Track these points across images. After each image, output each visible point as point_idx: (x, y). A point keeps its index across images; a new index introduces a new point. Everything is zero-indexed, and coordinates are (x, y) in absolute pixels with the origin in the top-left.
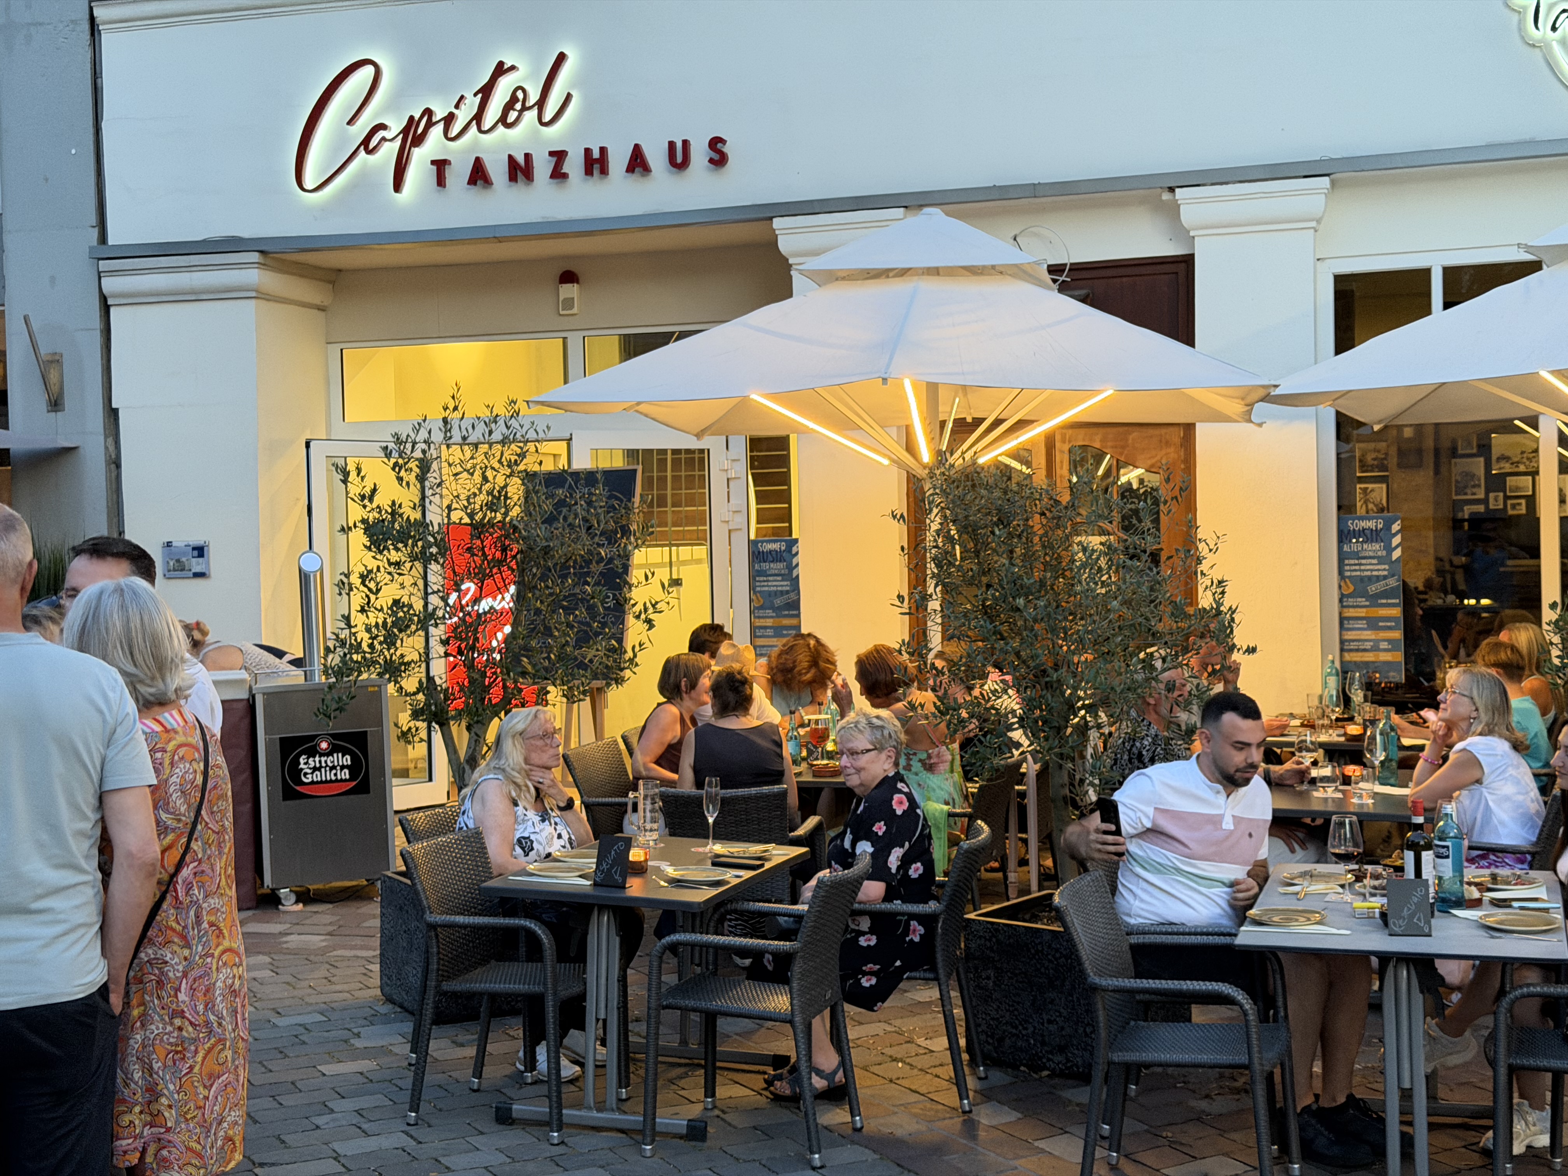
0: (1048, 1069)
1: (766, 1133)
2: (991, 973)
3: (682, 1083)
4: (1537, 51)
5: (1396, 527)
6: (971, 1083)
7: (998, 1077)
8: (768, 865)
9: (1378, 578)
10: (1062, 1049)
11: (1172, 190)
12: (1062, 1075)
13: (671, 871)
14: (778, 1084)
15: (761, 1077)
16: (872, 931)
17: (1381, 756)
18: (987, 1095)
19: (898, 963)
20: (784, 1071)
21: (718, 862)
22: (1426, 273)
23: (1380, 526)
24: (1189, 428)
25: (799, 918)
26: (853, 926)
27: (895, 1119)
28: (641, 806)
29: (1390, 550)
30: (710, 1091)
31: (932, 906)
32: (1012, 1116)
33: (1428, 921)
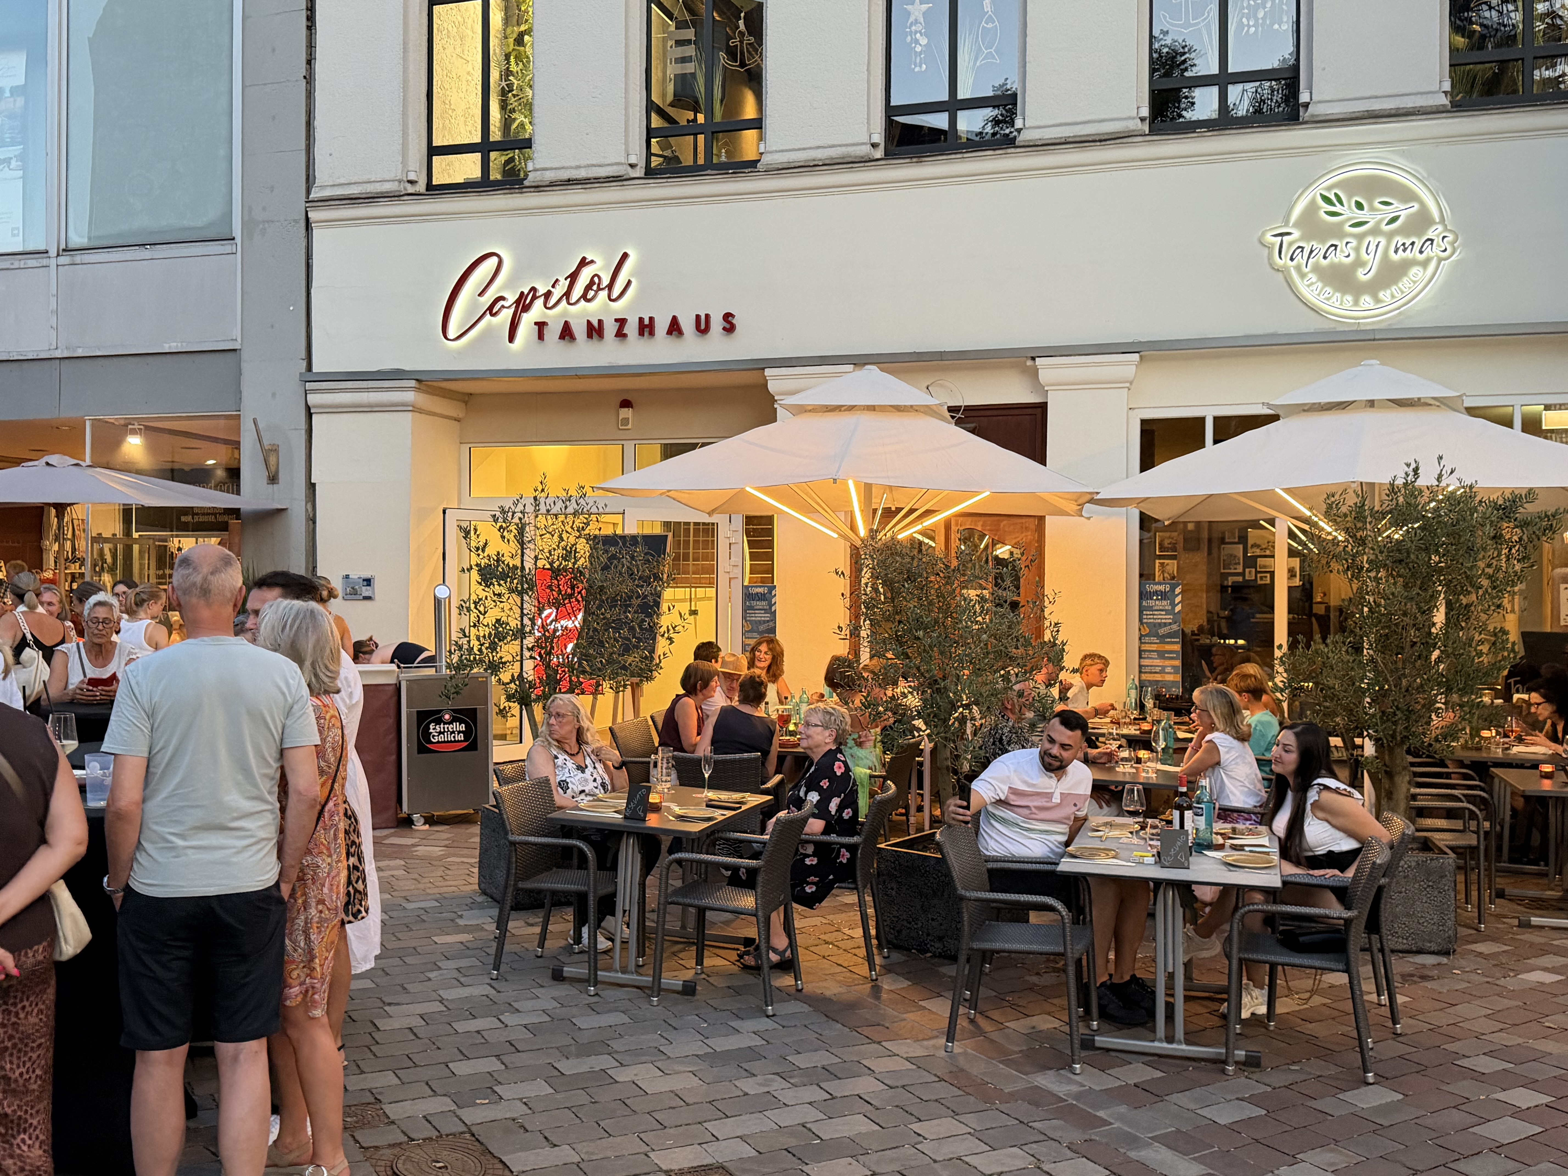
0: (931, 952)
1: (737, 991)
2: (894, 885)
3: (681, 955)
4: (1280, 274)
5: (1178, 590)
6: (878, 960)
7: (896, 956)
8: (744, 808)
9: (1165, 624)
10: (940, 939)
11: (1033, 359)
12: (940, 956)
13: (677, 810)
14: (746, 957)
15: (735, 952)
16: (814, 855)
17: (1162, 744)
18: (888, 969)
19: (831, 877)
20: (751, 949)
21: (710, 805)
22: (1202, 420)
23: (1168, 589)
24: (1042, 519)
25: (764, 843)
26: (802, 851)
27: (824, 984)
28: (659, 765)
29: (1174, 605)
30: (700, 961)
31: (855, 839)
32: (905, 984)
33: (1187, 858)
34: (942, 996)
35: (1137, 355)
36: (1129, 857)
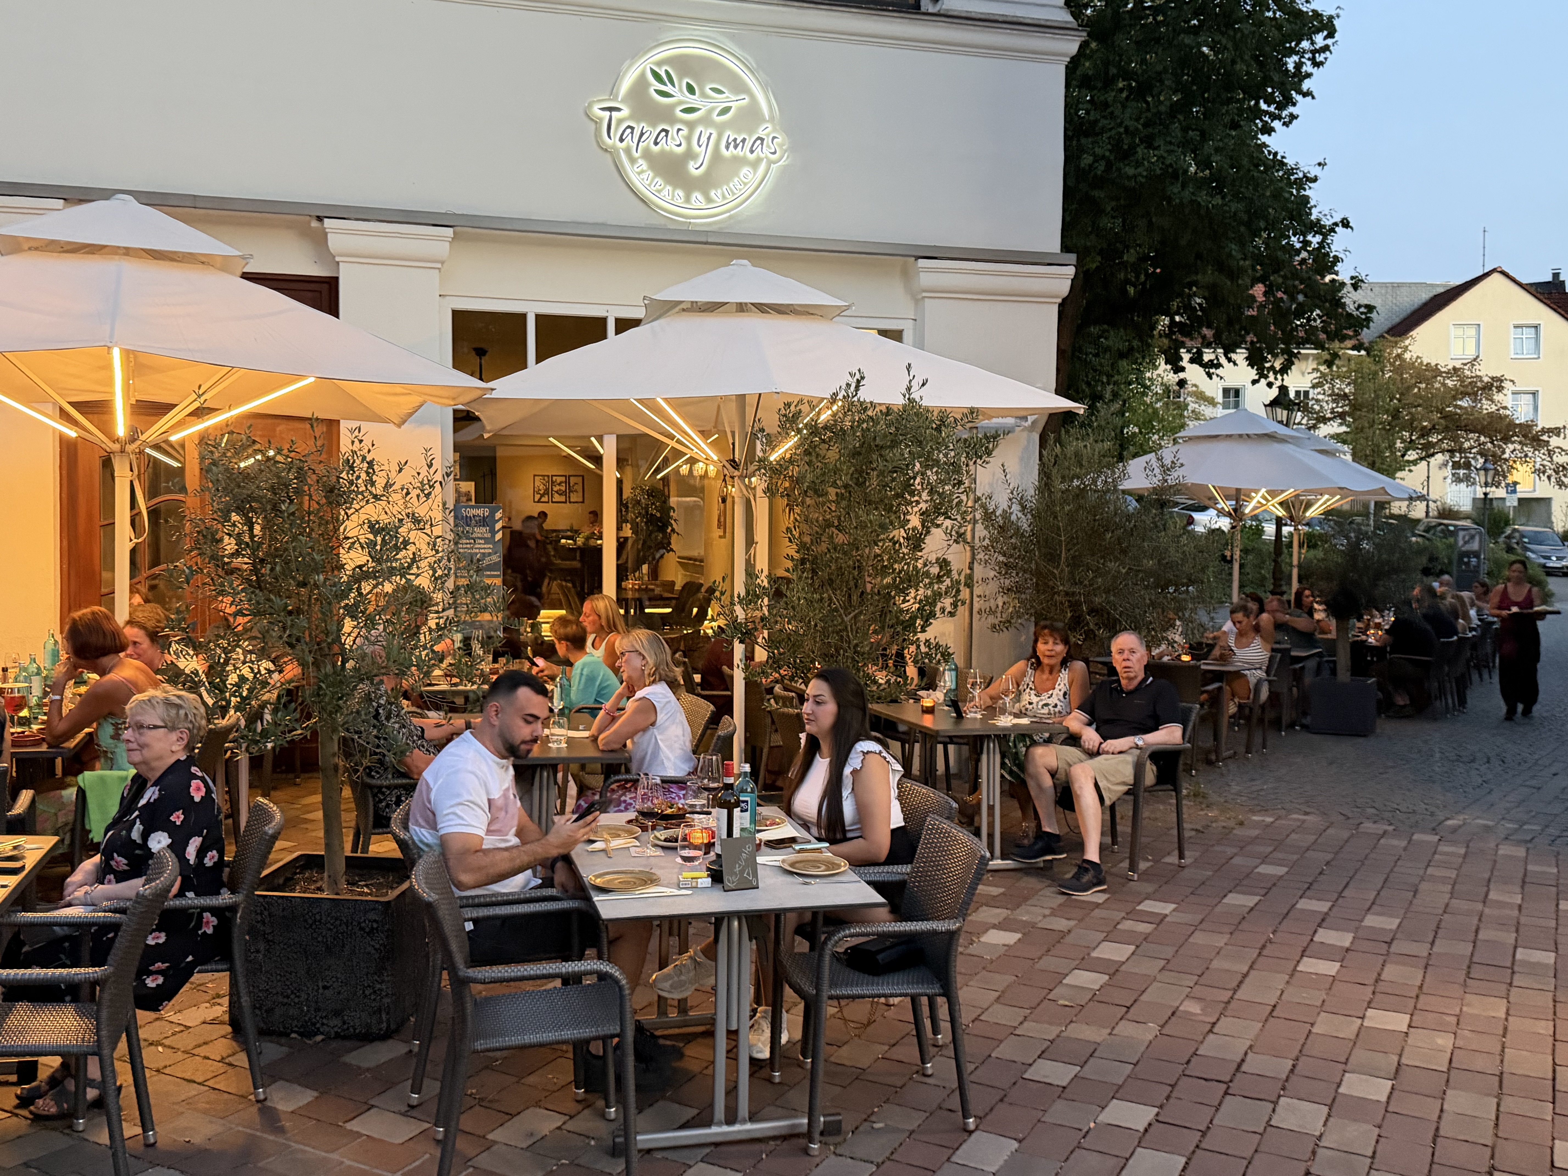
0: (322, 1033)
4: (608, 156)
5: (498, 515)
7: (272, 1051)
8: (28, 867)
9: (484, 555)
11: (320, 219)
18: (270, 1074)
19: (190, 958)
22: (523, 317)
23: (486, 514)
27: (183, 1122)
29: (493, 532)
32: (307, 1096)
33: (755, 874)
34: (373, 1106)
35: (451, 230)
36: (676, 881)
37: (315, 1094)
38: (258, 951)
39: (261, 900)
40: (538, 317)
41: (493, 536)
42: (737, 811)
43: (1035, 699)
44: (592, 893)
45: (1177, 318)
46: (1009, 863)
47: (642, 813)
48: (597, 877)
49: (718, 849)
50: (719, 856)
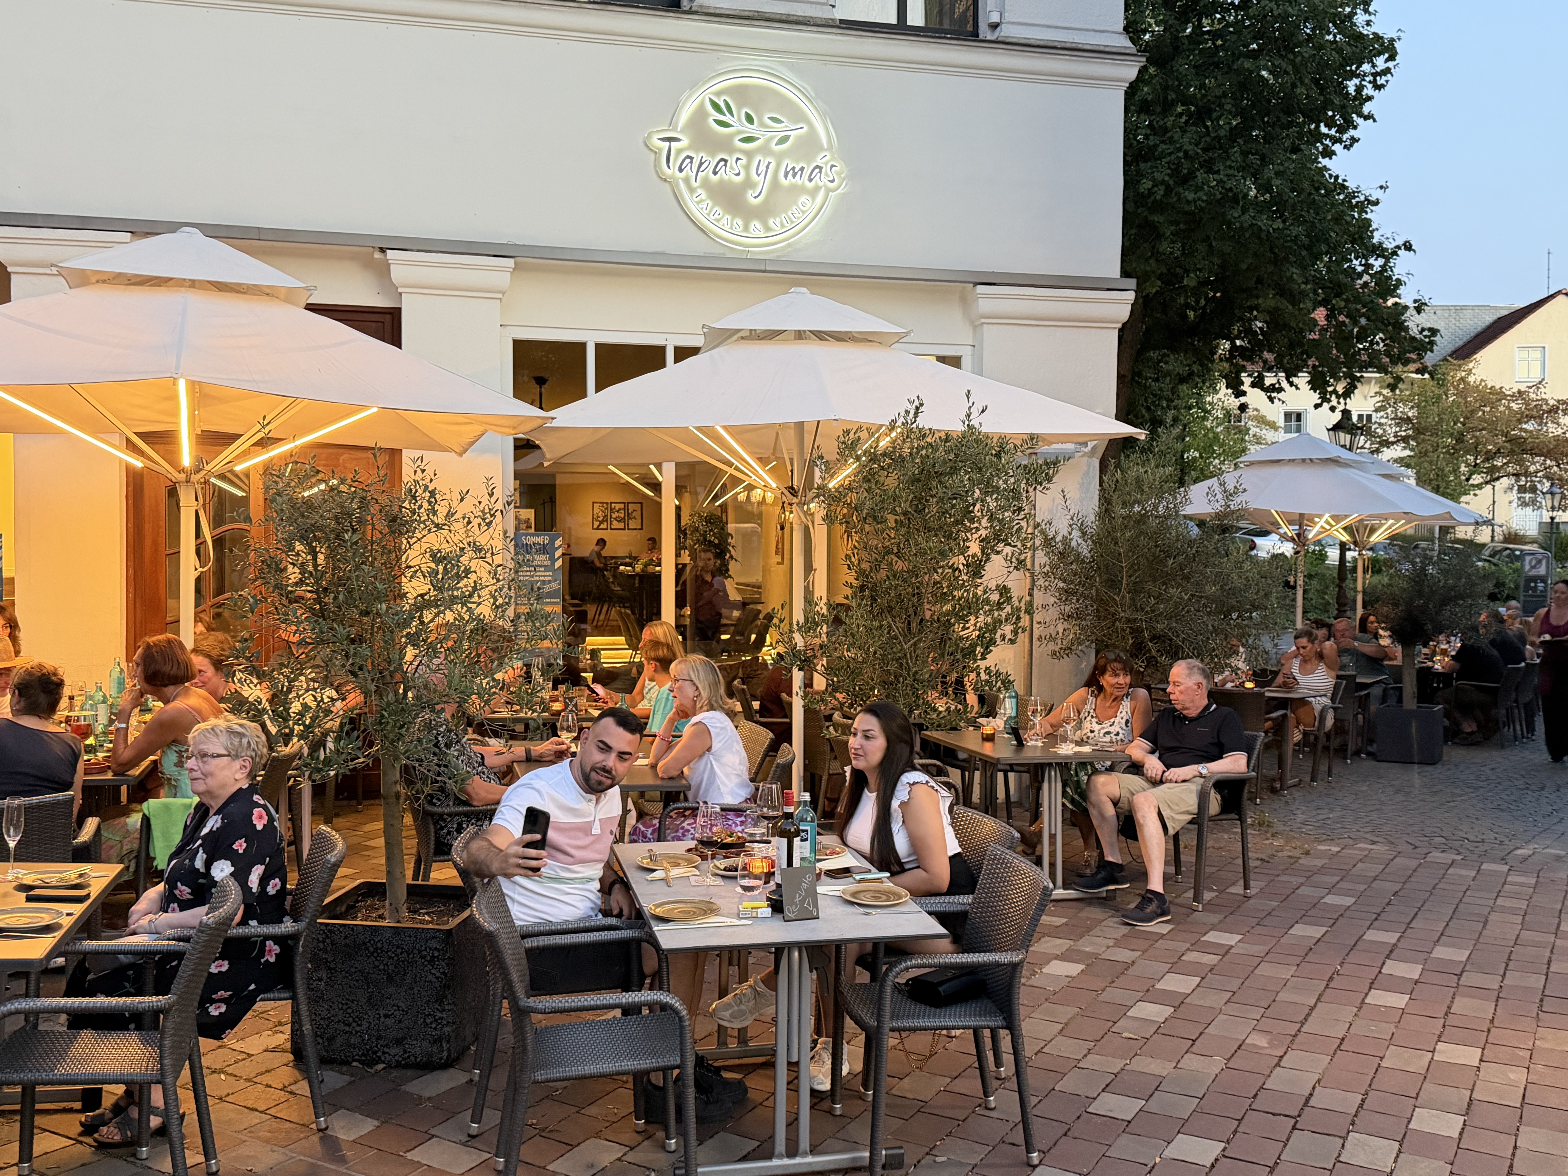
0: (383, 1062)
4: (667, 185)
5: (558, 543)
8: (93, 894)
9: (544, 583)
16: (223, 957)
18: (332, 1102)
19: (253, 987)
21: (33, 897)
22: (582, 346)
23: (546, 542)
29: (553, 560)
32: (369, 1125)
33: (816, 905)
34: (433, 1136)
35: (512, 261)
36: (736, 911)
37: (376, 1123)
38: (320, 980)
39: (323, 928)
40: (597, 346)
41: (553, 564)
42: (797, 841)
43: (1096, 727)
44: (653, 923)
45: (1238, 342)
46: (1071, 893)
47: (701, 842)
48: (657, 906)
49: (778, 879)
50: (779, 886)
